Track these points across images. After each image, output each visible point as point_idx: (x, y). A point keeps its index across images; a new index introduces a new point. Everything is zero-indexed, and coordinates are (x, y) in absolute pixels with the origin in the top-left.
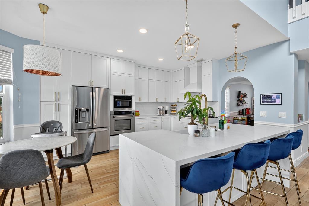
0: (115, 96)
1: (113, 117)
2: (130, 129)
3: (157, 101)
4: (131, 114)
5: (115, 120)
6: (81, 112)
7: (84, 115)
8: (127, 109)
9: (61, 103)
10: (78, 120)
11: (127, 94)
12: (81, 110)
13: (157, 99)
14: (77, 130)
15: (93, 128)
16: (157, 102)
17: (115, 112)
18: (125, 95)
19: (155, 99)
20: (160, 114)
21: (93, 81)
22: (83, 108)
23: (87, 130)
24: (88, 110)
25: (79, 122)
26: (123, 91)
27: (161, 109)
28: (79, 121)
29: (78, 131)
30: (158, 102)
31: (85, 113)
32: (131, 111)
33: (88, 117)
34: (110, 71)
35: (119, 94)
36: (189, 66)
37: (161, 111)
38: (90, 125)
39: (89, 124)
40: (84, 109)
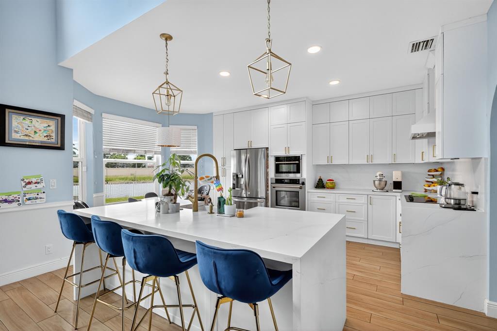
0: (276, 157)
2: (297, 206)
3: (370, 161)
4: (299, 183)
5: (276, 191)
8: (292, 176)
9: (227, 168)
11: (293, 153)
13: (370, 157)
17: (276, 179)
18: (290, 154)
21: (251, 141)
22: (239, 174)
25: (236, 189)
26: (287, 149)
30: (373, 163)
32: (299, 180)
34: (269, 125)
35: (282, 153)
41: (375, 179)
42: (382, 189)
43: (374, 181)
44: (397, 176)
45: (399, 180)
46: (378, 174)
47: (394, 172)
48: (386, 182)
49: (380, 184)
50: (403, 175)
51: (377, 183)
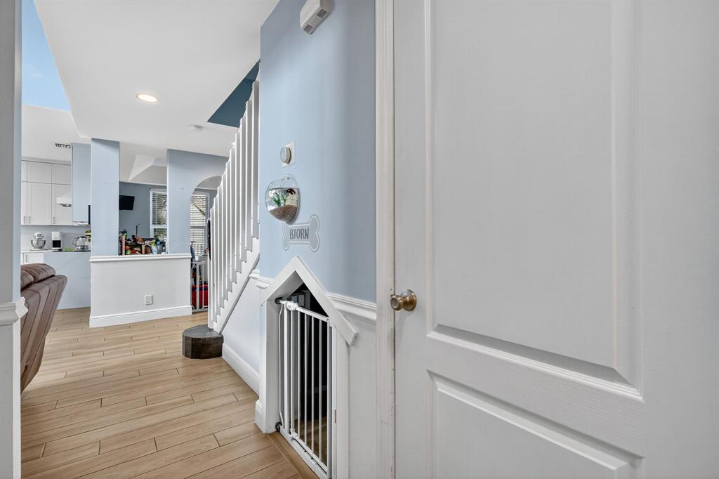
30: (31, 224)
41: (33, 239)
42: (41, 248)
43: (32, 241)
44: (56, 236)
45: (58, 239)
46: (36, 234)
47: (53, 233)
48: (45, 241)
49: (37, 243)
50: (63, 235)
51: (35, 242)
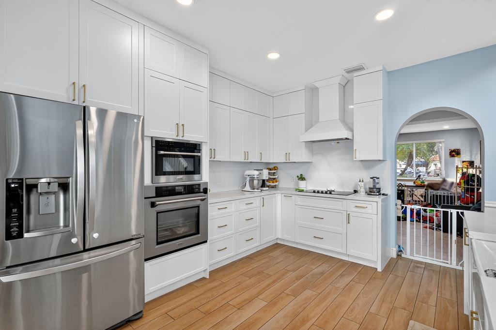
0: (156, 141)
1: (153, 205)
2: (198, 233)
3: (246, 158)
4: (199, 192)
5: (157, 213)
6: (33, 197)
7: (47, 205)
10: (20, 227)
11: (190, 137)
12: (36, 186)
13: (246, 154)
14: (20, 268)
15: (85, 250)
16: (246, 161)
17: (157, 188)
18: (184, 139)
19: (243, 153)
20: (253, 188)
21: (84, 86)
22: (43, 180)
23: (58, 261)
24: (64, 187)
25: (26, 235)
26: (180, 127)
27: (255, 176)
28: (28, 231)
29: (22, 272)
30: (249, 161)
31: (53, 197)
32: (199, 185)
33: (66, 209)
34: (141, 67)
35: (170, 135)
36: (317, 85)
37: (256, 182)
38: (74, 240)
39: (72, 235)
40: (49, 183)
